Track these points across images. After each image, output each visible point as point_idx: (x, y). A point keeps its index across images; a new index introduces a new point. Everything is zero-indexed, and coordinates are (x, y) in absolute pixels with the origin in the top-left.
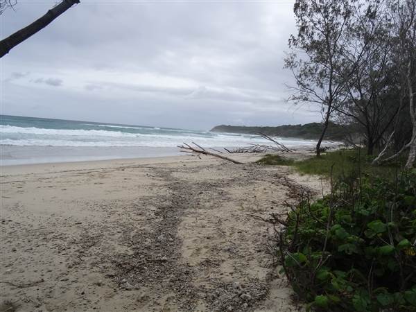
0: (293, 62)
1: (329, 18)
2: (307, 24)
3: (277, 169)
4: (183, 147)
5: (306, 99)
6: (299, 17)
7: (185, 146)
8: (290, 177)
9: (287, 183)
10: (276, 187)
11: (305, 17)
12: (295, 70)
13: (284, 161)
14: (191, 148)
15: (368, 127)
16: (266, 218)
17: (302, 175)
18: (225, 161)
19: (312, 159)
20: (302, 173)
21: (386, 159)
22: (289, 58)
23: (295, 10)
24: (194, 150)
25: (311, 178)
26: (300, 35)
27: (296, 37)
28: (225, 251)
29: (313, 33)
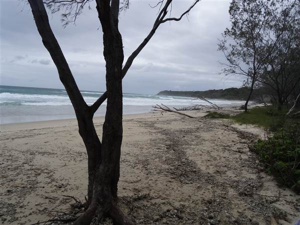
0: (224, 46)
1: (253, 17)
2: (239, 21)
3: (221, 121)
4: (156, 107)
5: (234, 72)
6: (232, 15)
7: (157, 106)
8: (233, 126)
9: (235, 130)
10: (228, 133)
11: (236, 16)
12: (225, 51)
13: (224, 116)
14: (161, 108)
15: (278, 91)
16: (235, 150)
17: (241, 125)
18: (183, 116)
19: (241, 114)
20: (240, 123)
21: (296, 113)
22: (221, 43)
23: (230, 11)
24: (163, 109)
25: (248, 127)
26: (232, 29)
27: (230, 30)
28: (224, 167)
29: (242, 28)
